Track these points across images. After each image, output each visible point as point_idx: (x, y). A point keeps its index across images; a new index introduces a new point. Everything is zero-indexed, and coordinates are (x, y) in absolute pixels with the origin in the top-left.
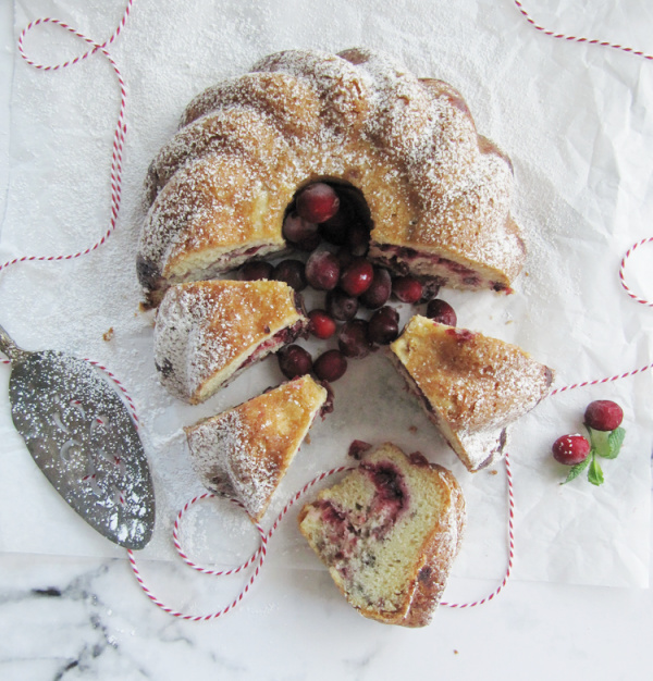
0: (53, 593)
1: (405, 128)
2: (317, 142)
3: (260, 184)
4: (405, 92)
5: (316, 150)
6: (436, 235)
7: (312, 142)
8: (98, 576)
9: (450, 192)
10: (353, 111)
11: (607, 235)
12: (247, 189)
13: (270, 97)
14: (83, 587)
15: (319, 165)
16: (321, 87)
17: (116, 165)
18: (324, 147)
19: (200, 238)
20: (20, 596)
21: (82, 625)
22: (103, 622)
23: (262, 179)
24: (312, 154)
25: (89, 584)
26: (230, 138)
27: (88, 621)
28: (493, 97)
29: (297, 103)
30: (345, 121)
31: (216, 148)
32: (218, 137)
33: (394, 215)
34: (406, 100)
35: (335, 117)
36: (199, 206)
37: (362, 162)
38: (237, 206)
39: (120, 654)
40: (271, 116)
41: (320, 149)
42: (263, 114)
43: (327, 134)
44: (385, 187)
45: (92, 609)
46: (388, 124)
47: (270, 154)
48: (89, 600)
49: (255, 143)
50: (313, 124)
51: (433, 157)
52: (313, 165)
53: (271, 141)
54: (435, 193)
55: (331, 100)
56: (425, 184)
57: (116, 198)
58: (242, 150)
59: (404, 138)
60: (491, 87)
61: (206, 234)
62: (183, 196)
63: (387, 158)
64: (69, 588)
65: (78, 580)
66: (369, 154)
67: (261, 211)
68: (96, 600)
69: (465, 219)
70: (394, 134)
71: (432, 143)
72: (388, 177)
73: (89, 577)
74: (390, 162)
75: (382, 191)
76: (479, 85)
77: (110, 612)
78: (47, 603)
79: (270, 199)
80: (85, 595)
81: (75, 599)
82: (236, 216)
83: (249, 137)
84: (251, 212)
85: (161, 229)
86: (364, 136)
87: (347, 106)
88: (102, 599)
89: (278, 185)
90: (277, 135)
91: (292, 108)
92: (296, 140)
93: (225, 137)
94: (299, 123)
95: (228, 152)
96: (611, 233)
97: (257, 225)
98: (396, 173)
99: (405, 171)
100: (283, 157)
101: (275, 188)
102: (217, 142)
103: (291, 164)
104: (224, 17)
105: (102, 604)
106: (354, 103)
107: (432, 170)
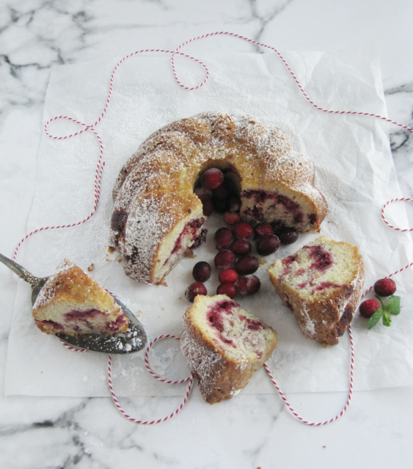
0: (48, 424)
1: (254, 133)
2: (210, 145)
3: (183, 164)
4: (253, 120)
5: (210, 148)
6: (274, 177)
7: (209, 145)
8: (79, 410)
9: (279, 159)
10: (229, 129)
11: (371, 198)
12: (176, 166)
13: (187, 125)
14: (68, 419)
15: (213, 155)
16: (211, 121)
17: (97, 181)
18: (215, 147)
19: (154, 184)
20: (26, 428)
21: (67, 443)
22: (81, 440)
23: (184, 162)
24: (208, 150)
25: (72, 416)
26: (168, 142)
27: (71, 440)
28: (301, 140)
29: (201, 126)
30: (225, 133)
31: (160, 148)
32: (161, 143)
33: (252, 174)
34: (253, 123)
35: (219, 132)
36: (152, 173)
37: (234, 152)
38: (171, 174)
39: (92, 460)
40: (187, 133)
41: (212, 148)
42: (184, 133)
43: (215, 141)
44: (246, 161)
45: (74, 432)
46: (246, 132)
47: (187, 151)
48: (72, 427)
49: (180, 144)
50: (208, 136)
51: (269, 144)
52: (209, 155)
53: (188, 144)
54: (271, 160)
55: (217, 125)
56: (266, 156)
57: (97, 196)
58: (174, 148)
59: (254, 137)
60: (299, 136)
61: (157, 182)
62: (144, 169)
63: (246, 149)
64: (59, 420)
65: (65, 414)
66: (237, 148)
67: (184, 176)
68: (77, 426)
69: (287, 169)
70: (249, 136)
71: (268, 139)
72: (248, 157)
73: (73, 412)
74: (248, 150)
75: (245, 163)
76: (293, 135)
77: (86, 433)
78: (43, 431)
79: (188, 170)
80: (69, 424)
81: (63, 427)
82: (171, 178)
83: (177, 141)
84: (178, 177)
85: (131, 188)
86: (234, 140)
87: (225, 126)
88: (81, 425)
89: (192, 164)
90: (191, 142)
91: (198, 128)
92: (200, 144)
93: (165, 142)
94: (201, 135)
95: (166, 149)
96: (373, 197)
97: (182, 182)
98: (251, 155)
99: (256, 153)
100: (194, 152)
101: (190, 165)
102: (160, 145)
103: (198, 155)
104: (156, 113)
105: (81, 429)
106: (228, 124)
107: (269, 149)
